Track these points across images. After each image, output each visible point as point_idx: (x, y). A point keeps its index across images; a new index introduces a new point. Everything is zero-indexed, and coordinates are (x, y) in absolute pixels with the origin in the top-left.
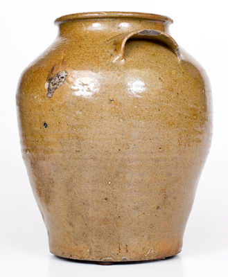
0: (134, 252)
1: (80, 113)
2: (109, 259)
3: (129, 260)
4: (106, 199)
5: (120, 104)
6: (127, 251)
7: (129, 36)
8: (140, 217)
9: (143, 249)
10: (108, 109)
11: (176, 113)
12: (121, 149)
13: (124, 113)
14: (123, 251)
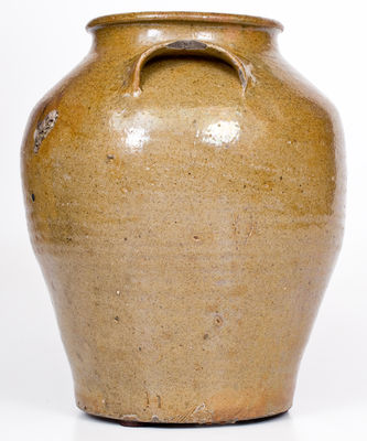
0: (171, 407)
1: (69, 178)
2: (131, 417)
3: (163, 421)
4: (117, 319)
5: (123, 163)
6: (160, 406)
7: (148, 52)
8: (175, 350)
9: (187, 404)
10: (104, 171)
11: (223, 179)
12: (127, 236)
13: (129, 179)
14: (154, 405)
